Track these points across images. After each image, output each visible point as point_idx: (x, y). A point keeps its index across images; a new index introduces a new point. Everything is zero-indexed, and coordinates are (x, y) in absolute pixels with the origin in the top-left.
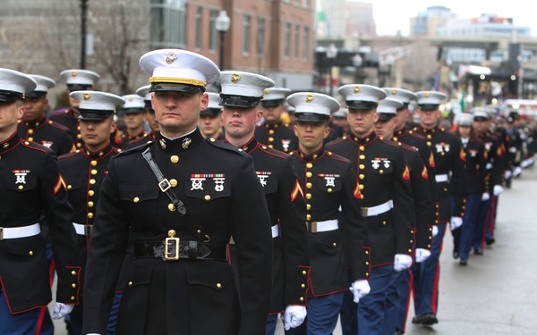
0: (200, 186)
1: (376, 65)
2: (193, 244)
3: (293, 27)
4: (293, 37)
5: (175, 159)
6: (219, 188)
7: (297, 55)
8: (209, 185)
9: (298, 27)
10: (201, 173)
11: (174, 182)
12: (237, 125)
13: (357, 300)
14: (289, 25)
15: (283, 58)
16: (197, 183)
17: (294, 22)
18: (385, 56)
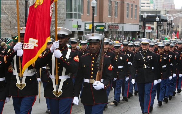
0: (149, 58)
1: (166, 21)
2: (148, 66)
3: (130, 6)
4: (130, 9)
5: (145, 54)
6: (151, 58)
7: (132, 17)
8: (150, 58)
9: (132, 6)
10: (149, 56)
11: (145, 57)
12: (151, 49)
13: (170, 80)
14: (129, 5)
15: (126, 18)
16: (148, 57)
17: (131, 3)
18: (170, 17)
